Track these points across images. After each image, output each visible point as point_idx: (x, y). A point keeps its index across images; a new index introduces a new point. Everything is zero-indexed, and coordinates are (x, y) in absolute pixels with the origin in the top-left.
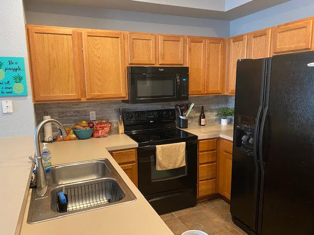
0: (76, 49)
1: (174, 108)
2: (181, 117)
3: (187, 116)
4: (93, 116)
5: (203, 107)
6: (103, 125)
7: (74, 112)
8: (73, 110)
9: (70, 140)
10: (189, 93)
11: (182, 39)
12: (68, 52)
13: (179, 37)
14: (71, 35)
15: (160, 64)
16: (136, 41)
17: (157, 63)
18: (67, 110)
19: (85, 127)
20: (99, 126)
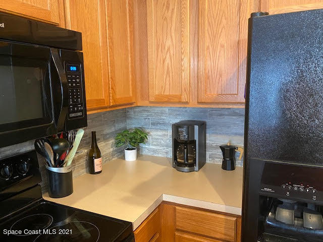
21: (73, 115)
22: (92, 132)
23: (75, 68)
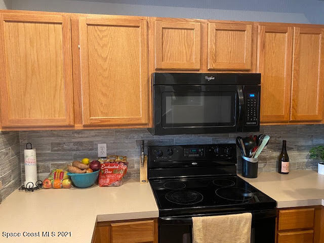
0: (69, 46)
1: (234, 142)
2: (246, 158)
3: (256, 157)
4: (102, 150)
5: (284, 142)
6: (115, 167)
7: (76, 143)
8: (73, 140)
9: (62, 187)
10: (261, 120)
11: (249, 28)
12: (56, 52)
13: (244, 24)
14: (61, 23)
15: (209, 70)
16: (168, 32)
17: (204, 67)
18: (65, 140)
19: (82, 170)
20: (109, 167)
21: (249, 123)
22: (283, 141)
23: (253, 95)
